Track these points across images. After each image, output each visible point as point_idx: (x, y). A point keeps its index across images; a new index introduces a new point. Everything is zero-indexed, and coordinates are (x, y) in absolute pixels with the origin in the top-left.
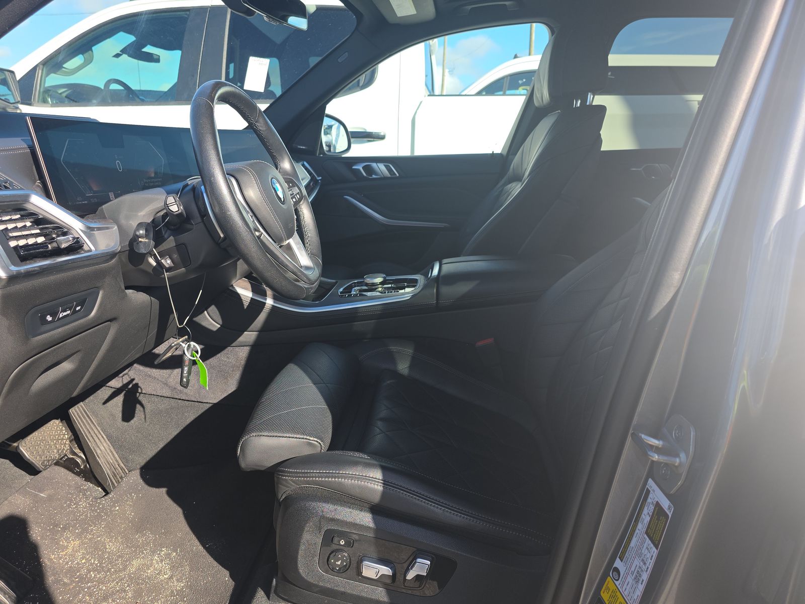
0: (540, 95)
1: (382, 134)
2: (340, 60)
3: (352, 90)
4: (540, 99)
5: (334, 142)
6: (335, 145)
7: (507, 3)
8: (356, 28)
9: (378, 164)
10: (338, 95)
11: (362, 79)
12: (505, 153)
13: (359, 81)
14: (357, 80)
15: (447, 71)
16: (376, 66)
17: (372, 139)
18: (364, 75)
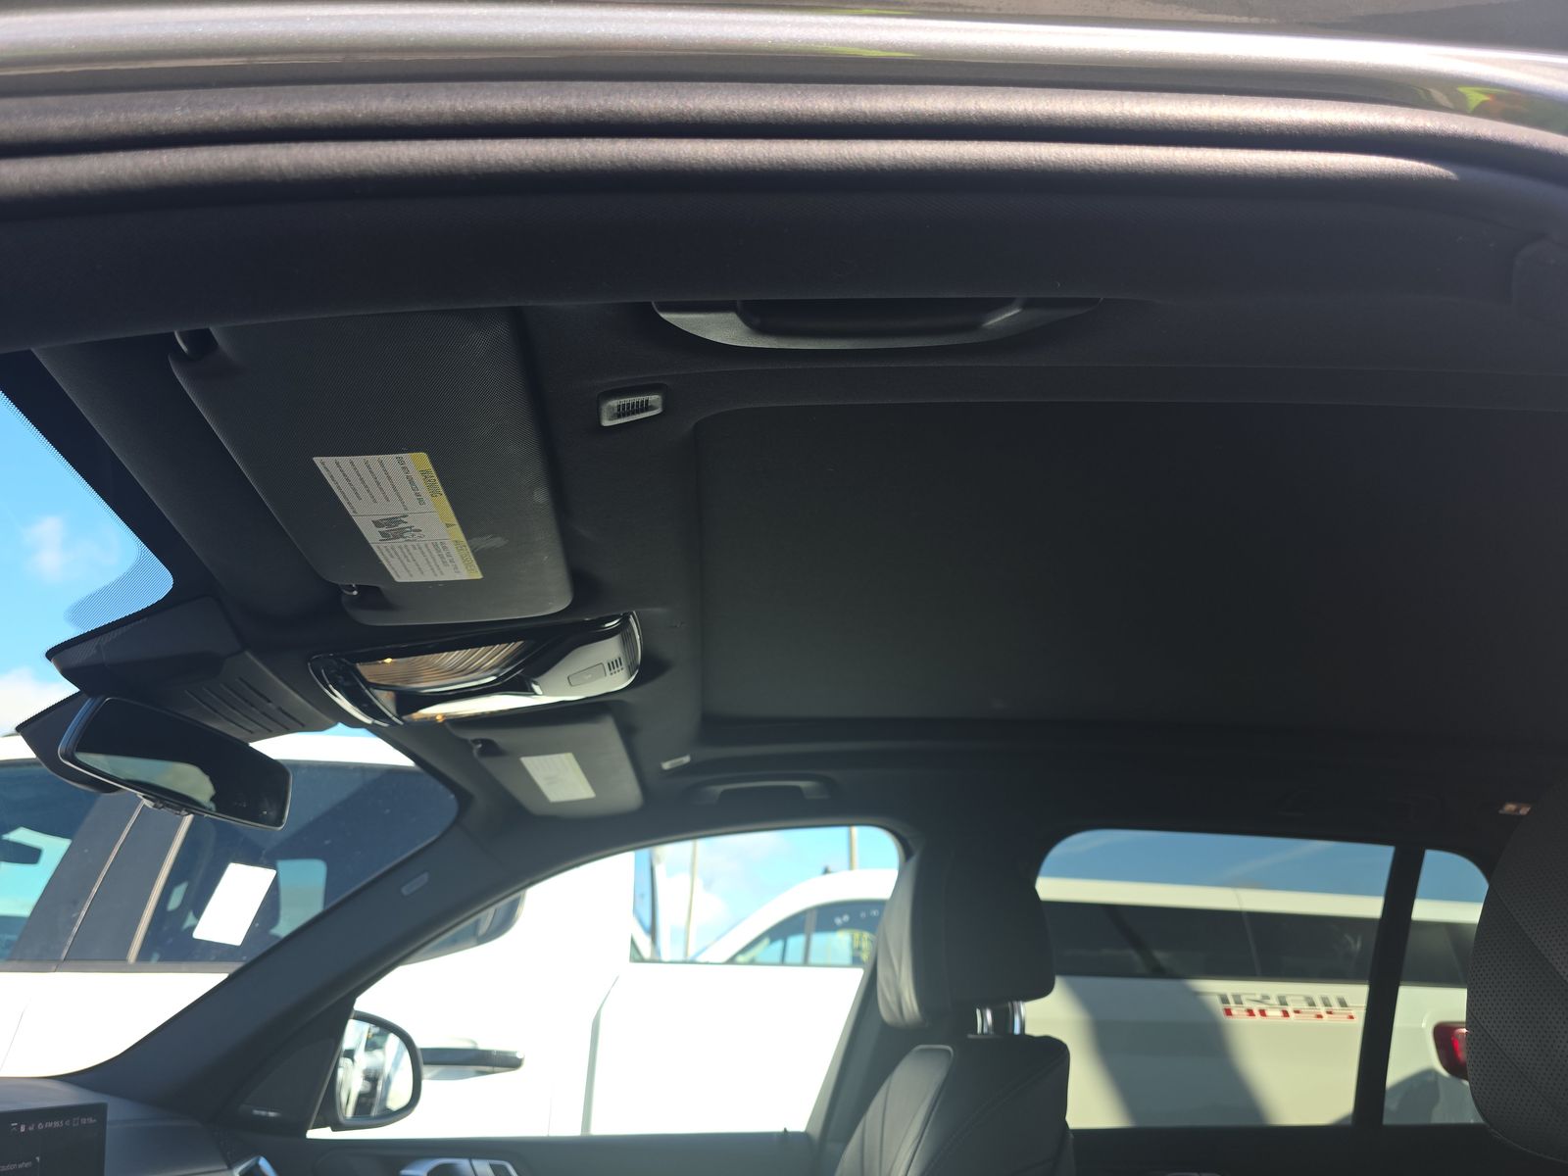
0: (895, 999)
1: (519, 1056)
2: (405, 891)
3: (456, 944)
4: (895, 1008)
5: (387, 1070)
6: (389, 1077)
7: (802, 784)
8: (456, 822)
9: (476, 1163)
10: (413, 958)
11: (487, 917)
12: (816, 1132)
13: (477, 924)
14: (471, 921)
15: (699, 883)
16: (521, 893)
17: (488, 1069)
18: (491, 910)
